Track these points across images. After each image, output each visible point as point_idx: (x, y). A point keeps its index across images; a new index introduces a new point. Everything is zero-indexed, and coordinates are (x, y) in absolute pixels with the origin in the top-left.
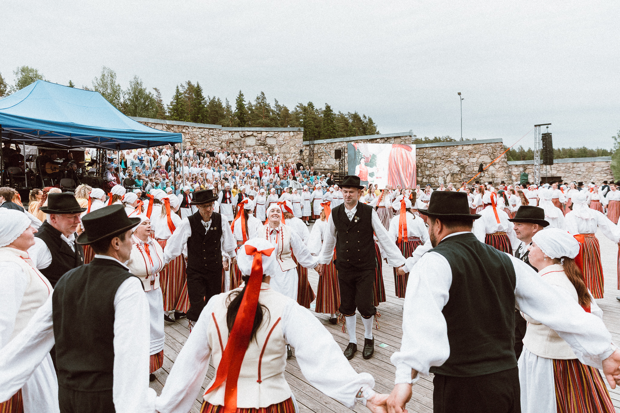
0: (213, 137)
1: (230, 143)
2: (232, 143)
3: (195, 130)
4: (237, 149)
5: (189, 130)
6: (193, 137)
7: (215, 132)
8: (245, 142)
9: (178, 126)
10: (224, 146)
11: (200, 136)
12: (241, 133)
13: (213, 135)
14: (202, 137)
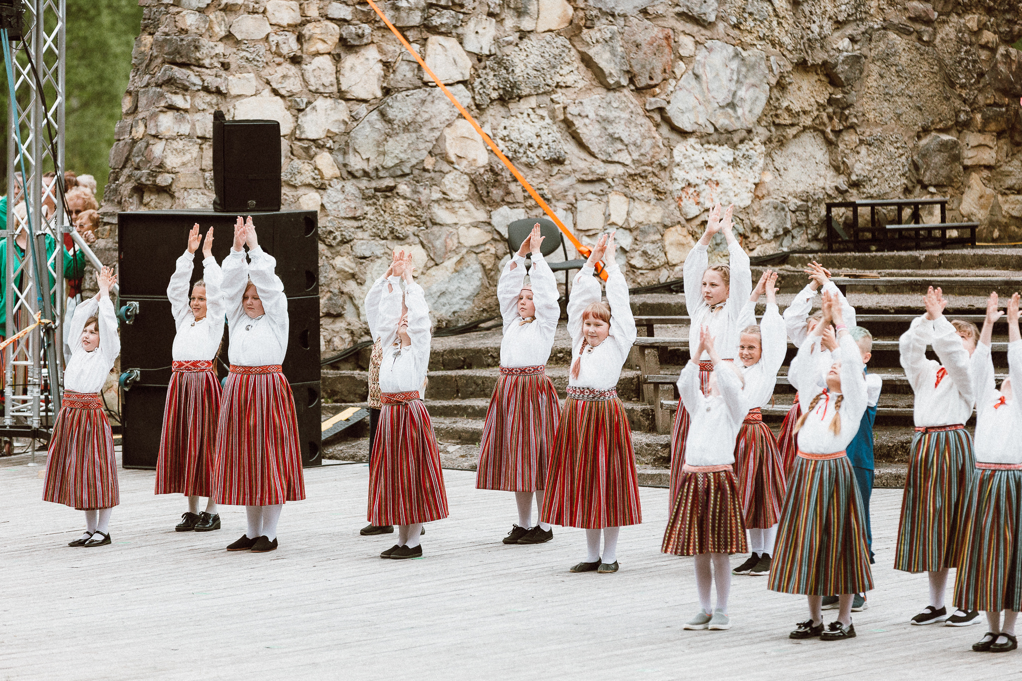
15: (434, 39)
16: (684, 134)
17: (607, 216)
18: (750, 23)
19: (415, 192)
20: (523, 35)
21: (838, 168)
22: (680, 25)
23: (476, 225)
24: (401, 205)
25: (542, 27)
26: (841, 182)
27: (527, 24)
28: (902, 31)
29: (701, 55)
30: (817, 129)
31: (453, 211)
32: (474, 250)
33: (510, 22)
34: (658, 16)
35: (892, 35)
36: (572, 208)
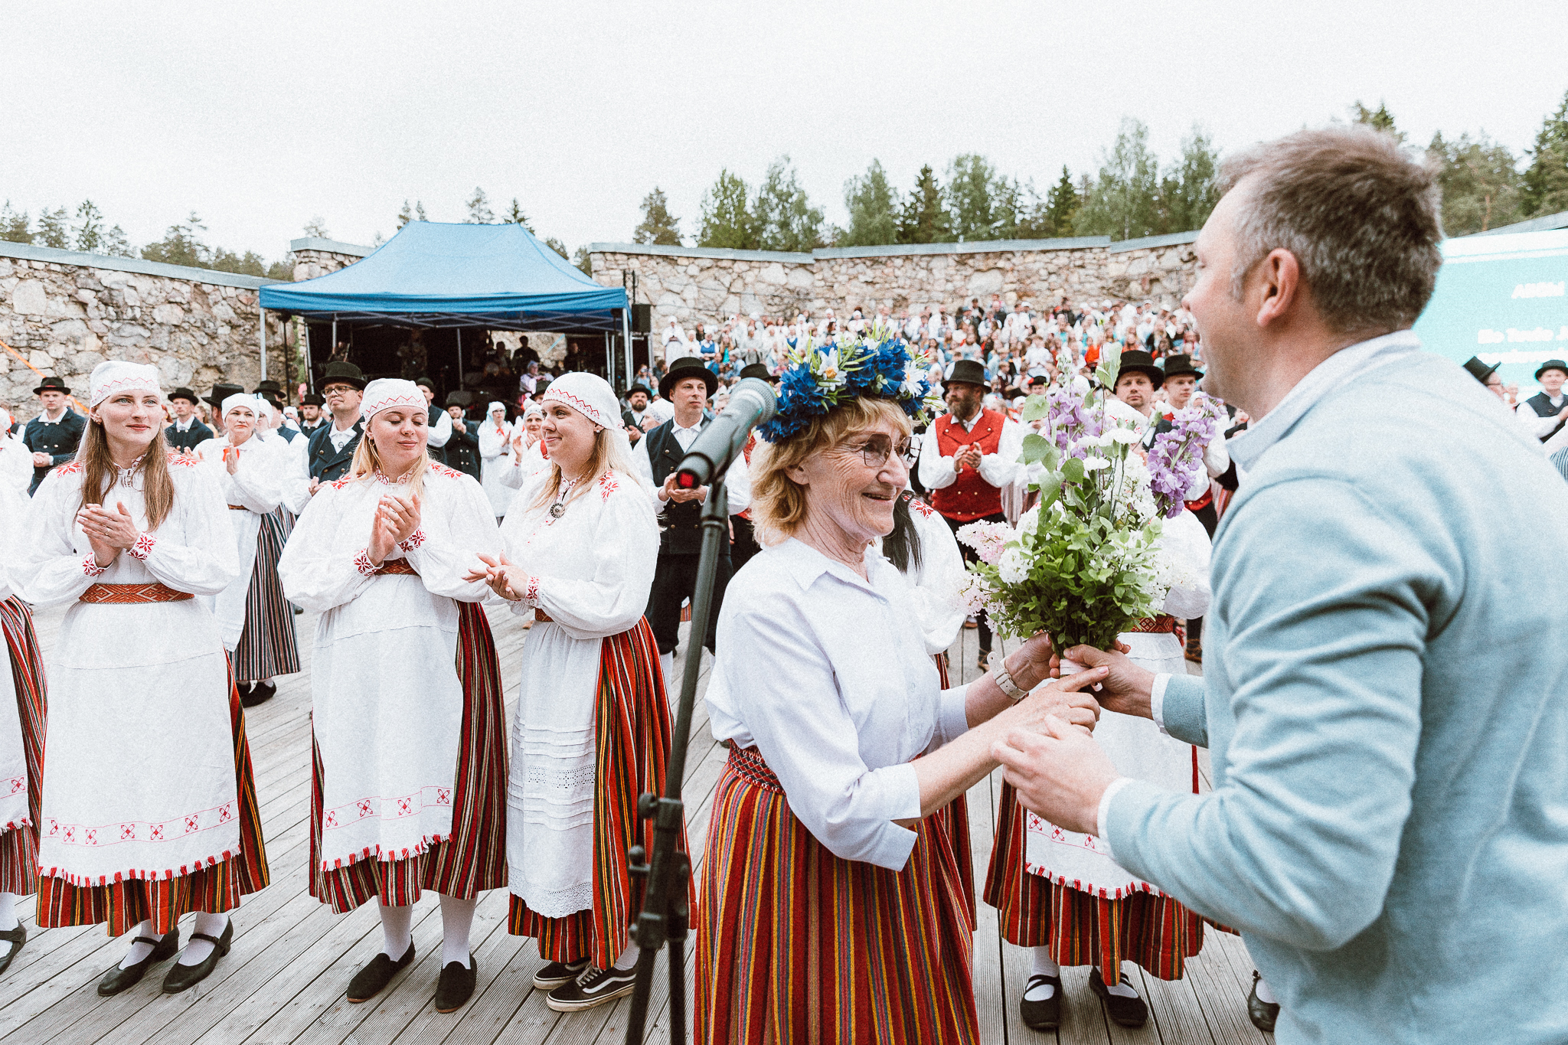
0: (1081, 271)
1: (1152, 281)
2: (1157, 280)
3: (1030, 258)
4: (1170, 297)
5: (1014, 260)
6: (1024, 277)
7: (1088, 255)
8: (1192, 274)
9: (987, 254)
10: (1134, 290)
11: (1044, 273)
12: (1181, 248)
13: (1082, 267)
14: (1050, 274)
15: (33, 351)
18: (182, 351)
20: (78, 352)
22: (151, 350)
24: (22, 413)
25: (87, 348)
27: (79, 348)
28: (247, 356)
29: (161, 361)
33: (71, 346)
34: (141, 347)
35: (243, 357)
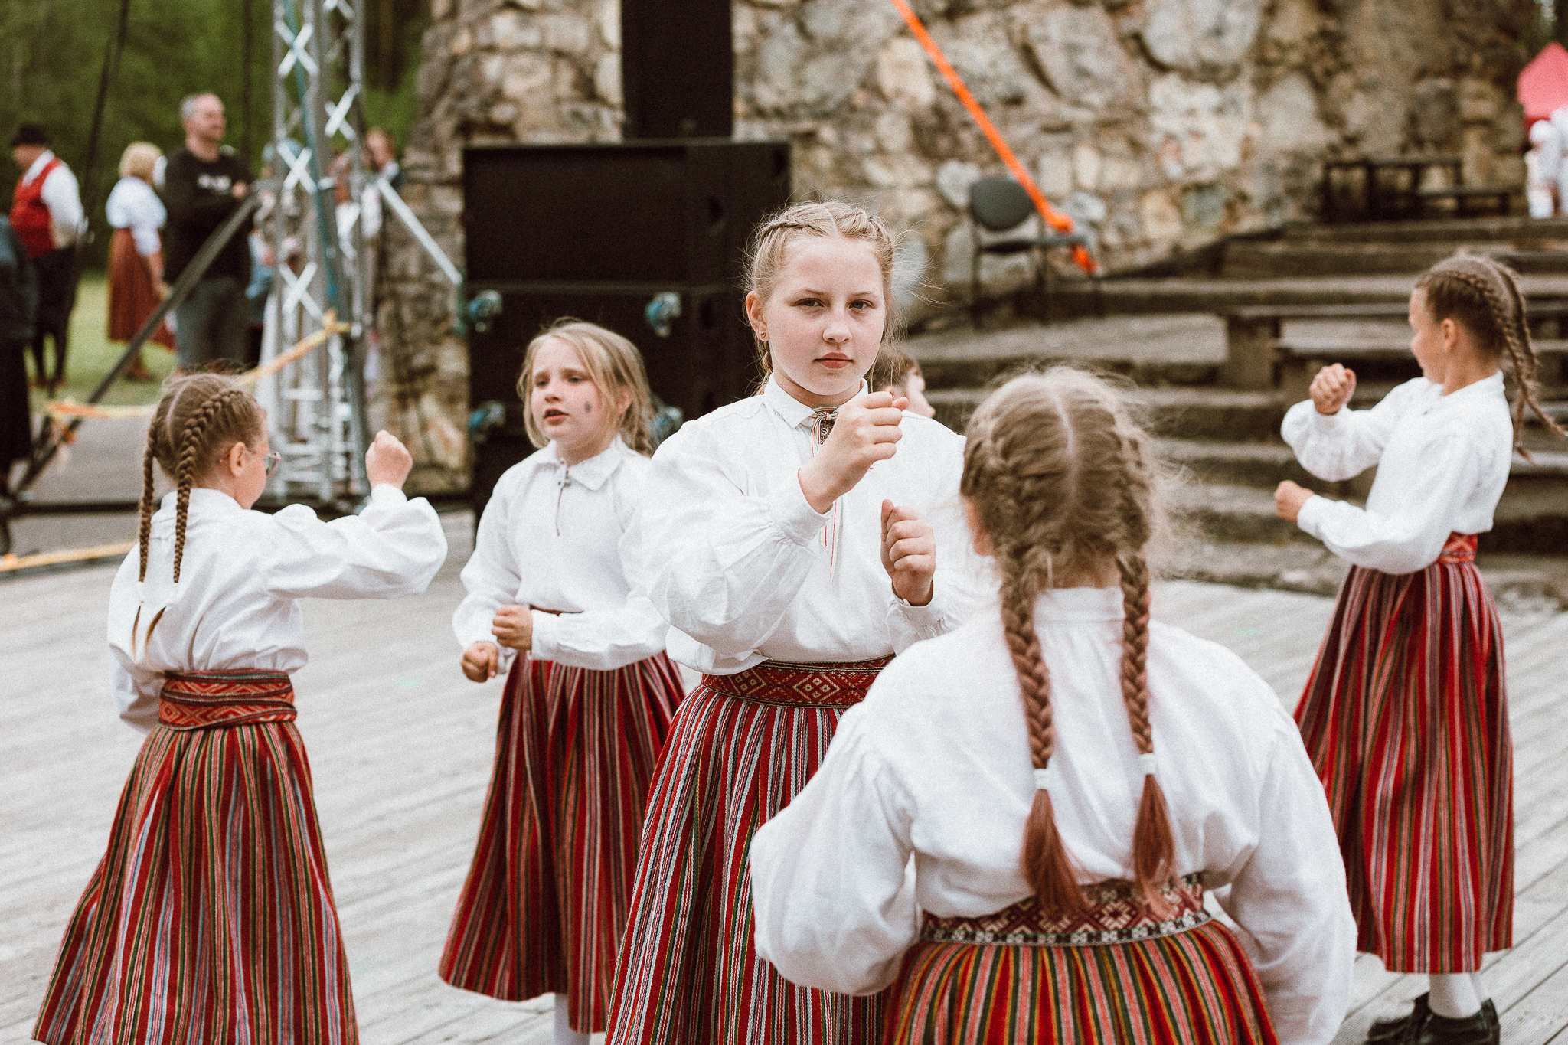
16: (1161, 68)
17: (1074, 176)
19: (843, 139)
21: (1330, 118)
23: (920, 186)
24: (823, 158)
26: (1333, 136)
30: (1304, 69)
31: (889, 166)
32: (915, 222)
36: (1034, 166)
